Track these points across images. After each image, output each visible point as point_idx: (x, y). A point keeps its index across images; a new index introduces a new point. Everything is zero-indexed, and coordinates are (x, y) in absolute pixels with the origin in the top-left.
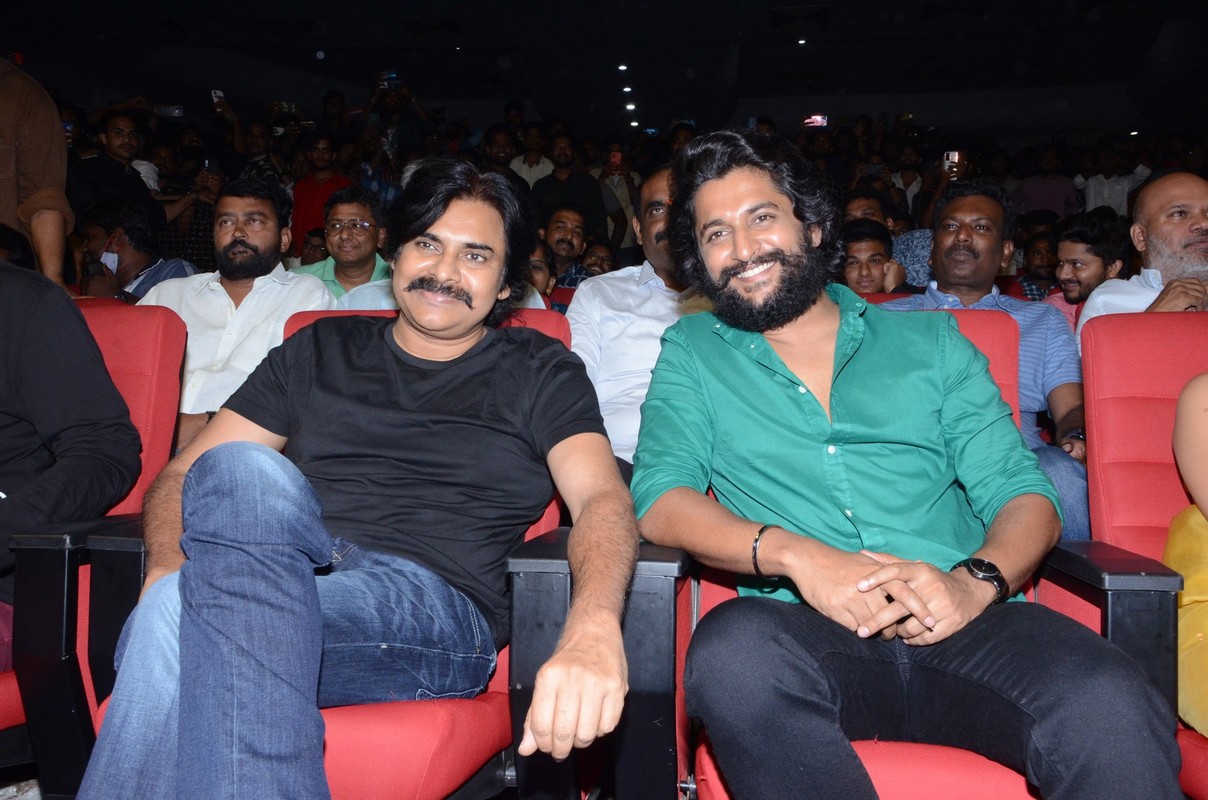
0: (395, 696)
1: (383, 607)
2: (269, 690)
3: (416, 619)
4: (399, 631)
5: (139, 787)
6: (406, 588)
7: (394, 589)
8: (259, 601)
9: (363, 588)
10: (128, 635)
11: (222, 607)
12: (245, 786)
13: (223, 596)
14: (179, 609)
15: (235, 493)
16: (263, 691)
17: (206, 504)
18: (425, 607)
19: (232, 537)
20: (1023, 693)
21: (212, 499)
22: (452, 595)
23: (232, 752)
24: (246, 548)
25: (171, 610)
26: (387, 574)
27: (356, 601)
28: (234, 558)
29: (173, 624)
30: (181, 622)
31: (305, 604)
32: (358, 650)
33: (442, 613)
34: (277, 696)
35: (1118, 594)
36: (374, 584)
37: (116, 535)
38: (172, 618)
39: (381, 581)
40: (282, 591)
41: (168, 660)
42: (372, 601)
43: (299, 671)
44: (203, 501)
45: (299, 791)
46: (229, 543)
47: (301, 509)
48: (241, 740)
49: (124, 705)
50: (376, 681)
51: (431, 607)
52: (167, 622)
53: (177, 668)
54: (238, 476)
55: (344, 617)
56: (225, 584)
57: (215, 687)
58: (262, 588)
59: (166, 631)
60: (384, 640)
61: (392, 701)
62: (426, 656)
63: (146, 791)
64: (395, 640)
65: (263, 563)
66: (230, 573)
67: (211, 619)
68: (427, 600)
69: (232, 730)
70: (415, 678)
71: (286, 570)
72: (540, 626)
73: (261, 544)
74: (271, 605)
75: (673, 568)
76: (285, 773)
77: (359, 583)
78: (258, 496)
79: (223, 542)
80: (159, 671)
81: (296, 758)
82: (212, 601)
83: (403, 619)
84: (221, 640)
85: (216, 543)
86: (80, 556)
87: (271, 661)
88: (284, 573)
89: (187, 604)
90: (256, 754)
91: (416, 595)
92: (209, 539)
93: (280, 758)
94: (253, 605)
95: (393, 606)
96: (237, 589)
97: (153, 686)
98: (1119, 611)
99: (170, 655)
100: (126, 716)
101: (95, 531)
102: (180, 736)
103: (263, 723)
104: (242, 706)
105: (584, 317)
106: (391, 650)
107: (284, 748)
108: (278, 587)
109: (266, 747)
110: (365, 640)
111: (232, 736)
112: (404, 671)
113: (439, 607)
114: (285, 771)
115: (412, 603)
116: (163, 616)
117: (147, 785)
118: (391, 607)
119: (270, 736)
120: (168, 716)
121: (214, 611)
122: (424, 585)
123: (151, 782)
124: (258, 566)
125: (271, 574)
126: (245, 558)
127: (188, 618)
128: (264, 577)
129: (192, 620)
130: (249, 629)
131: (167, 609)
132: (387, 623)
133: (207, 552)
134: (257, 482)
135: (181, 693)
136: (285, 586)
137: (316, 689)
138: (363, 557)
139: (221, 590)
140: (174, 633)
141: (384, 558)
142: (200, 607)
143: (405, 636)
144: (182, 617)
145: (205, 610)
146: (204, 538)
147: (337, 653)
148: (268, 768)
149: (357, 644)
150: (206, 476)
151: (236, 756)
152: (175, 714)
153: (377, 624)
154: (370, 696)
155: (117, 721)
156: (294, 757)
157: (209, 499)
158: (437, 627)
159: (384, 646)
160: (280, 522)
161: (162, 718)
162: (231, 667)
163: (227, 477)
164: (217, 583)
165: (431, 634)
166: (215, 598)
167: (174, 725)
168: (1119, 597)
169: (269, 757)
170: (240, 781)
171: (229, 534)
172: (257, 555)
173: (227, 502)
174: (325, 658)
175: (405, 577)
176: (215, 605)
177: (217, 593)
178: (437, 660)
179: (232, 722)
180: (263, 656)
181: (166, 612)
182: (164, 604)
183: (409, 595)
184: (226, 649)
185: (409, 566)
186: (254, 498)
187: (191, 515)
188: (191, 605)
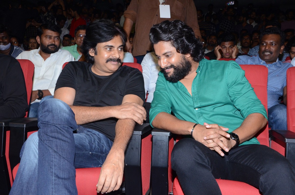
0: (93, 166)
1: (90, 142)
2: (62, 162)
3: (99, 146)
4: (94, 149)
5: (27, 187)
6: (96, 138)
7: (93, 138)
8: (59, 139)
9: (85, 137)
10: (24, 148)
11: (50, 140)
12: (56, 186)
13: (50, 137)
14: (38, 141)
15: (53, 111)
16: (60, 162)
17: (45, 114)
18: (101, 143)
19: (52, 123)
20: (258, 167)
21: (47, 113)
22: (109, 140)
23: (52, 177)
24: (56, 125)
25: (36, 141)
26: (91, 134)
27: (83, 141)
28: (53, 128)
29: (36, 145)
30: (38, 144)
31: (71, 140)
32: (84, 154)
33: (106, 145)
34: (64, 163)
35: (289, 144)
36: (88, 137)
37: (17, 123)
38: (36, 143)
39: (90, 136)
40: (65, 137)
41: (35, 154)
42: (87, 141)
43: (69, 157)
44: (44, 113)
45: (70, 187)
46: (52, 124)
47: (70, 116)
48: (55, 174)
49: (24, 165)
50: (88, 162)
51: (103, 143)
52: (35, 145)
53: (37, 156)
54: (53, 107)
55: (80, 145)
56: (50, 134)
57: (48, 161)
58: (60, 136)
59: (35, 147)
60: (91, 151)
61: (93, 168)
62: (101, 156)
63: (29, 188)
64: (93, 151)
65: (60, 129)
66: (52, 132)
67: (47, 143)
68: (102, 141)
69: (52, 171)
70: (98, 162)
71: (66, 131)
72: (132, 149)
73: (60, 125)
74: (62, 140)
75: (168, 134)
76: (66, 183)
77: (84, 136)
78: (59, 112)
79: (50, 124)
80: (32, 157)
81: (69, 179)
82: (47, 139)
83: (95, 146)
84: (50, 149)
85: (48, 124)
86: (7, 128)
87: (62, 154)
88: (65, 132)
89: (40, 140)
90: (59, 178)
91: (99, 140)
92: (46, 123)
93: (65, 179)
94: (58, 140)
95: (93, 142)
96: (53, 136)
97: (31, 161)
98: (290, 148)
99: (35, 153)
100: (24, 169)
101: (11, 122)
102: (38, 173)
103: (60, 170)
104: (55, 166)
105: (146, 64)
106: (92, 154)
107: (66, 176)
108: (64, 136)
109: (61, 176)
110: (86, 151)
111: (52, 173)
112: (95, 160)
113: (105, 143)
114: (66, 182)
115: (98, 142)
116: (34, 143)
117: (30, 186)
118: (92, 143)
119: (62, 173)
120: (35, 168)
121: (48, 141)
122: (101, 138)
123: (30, 185)
124: (59, 130)
125: (62, 132)
126: (56, 128)
127: (41, 143)
128: (61, 133)
129: (42, 144)
130: (57, 146)
131: (35, 141)
132: (91, 147)
133: (46, 126)
134: (58, 109)
135: (38, 162)
136: (66, 135)
137: (74, 162)
138: (84, 130)
139: (49, 136)
140: (37, 147)
141: (90, 130)
142: (44, 140)
143: (96, 151)
144: (39, 143)
145: (45, 141)
146: (45, 123)
147: (78, 154)
148: (62, 181)
149: (84, 152)
150: (45, 107)
151: (54, 178)
152: (37, 168)
153: (89, 147)
154: (86, 166)
155: (22, 170)
156: (68, 179)
157: (46, 113)
158: (104, 149)
159: (90, 153)
160: (64, 119)
161: (34, 169)
162: (52, 156)
163: (50, 107)
164: (49, 134)
165: (103, 150)
166: (48, 138)
167: (37, 171)
168: (290, 145)
169: (62, 179)
170: (55, 184)
171: (51, 122)
172: (59, 127)
173: (51, 114)
174: (76, 155)
175: (96, 135)
176: (48, 140)
177: (49, 137)
178: (104, 157)
179: (53, 170)
180: (60, 153)
181: (34, 142)
182: (34, 140)
183: (97, 140)
184: (51, 151)
185: (97, 132)
186: (58, 112)
187: (41, 117)
188: (41, 140)
